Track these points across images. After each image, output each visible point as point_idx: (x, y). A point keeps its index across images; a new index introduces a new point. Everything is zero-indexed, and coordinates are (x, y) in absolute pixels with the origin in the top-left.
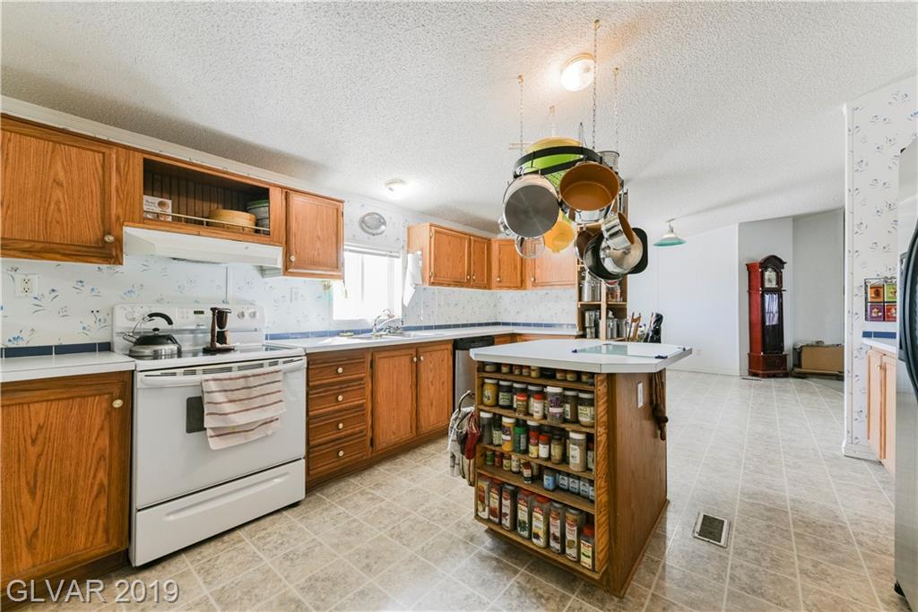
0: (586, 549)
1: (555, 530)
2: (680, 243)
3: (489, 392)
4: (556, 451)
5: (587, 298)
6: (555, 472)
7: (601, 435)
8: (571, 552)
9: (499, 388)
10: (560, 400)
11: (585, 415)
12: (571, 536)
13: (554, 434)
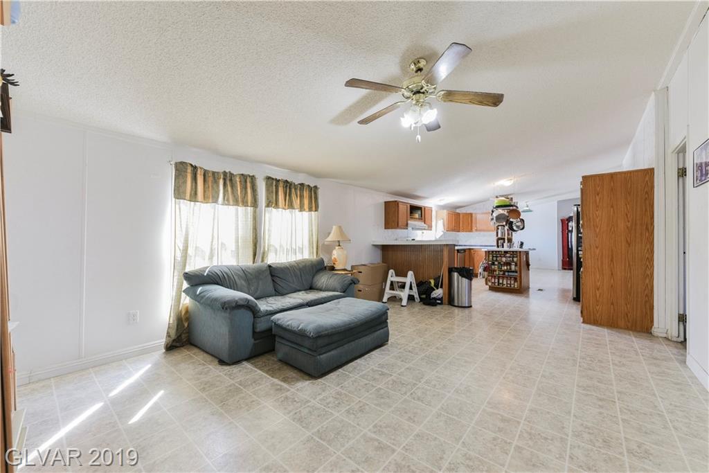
0: (516, 284)
1: (509, 282)
2: (531, 211)
3: (491, 257)
4: (509, 267)
5: (500, 236)
6: (508, 272)
7: (518, 262)
8: (512, 286)
9: (493, 257)
10: (510, 257)
11: (515, 259)
12: (512, 282)
13: (508, 264)
